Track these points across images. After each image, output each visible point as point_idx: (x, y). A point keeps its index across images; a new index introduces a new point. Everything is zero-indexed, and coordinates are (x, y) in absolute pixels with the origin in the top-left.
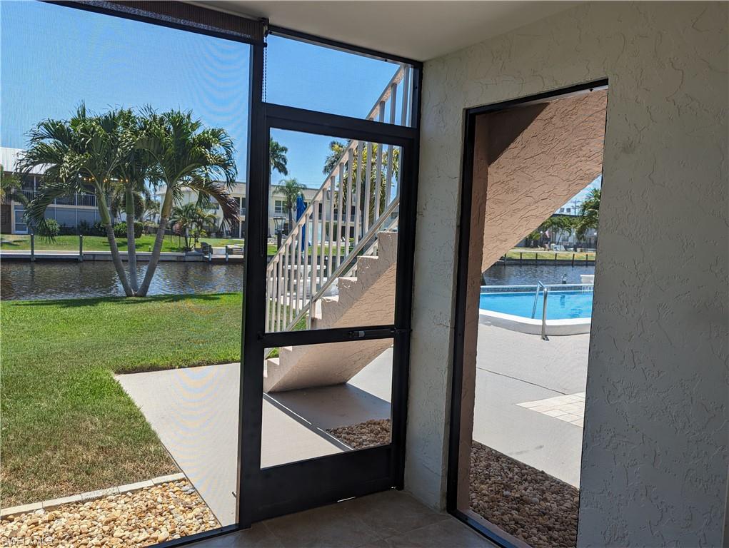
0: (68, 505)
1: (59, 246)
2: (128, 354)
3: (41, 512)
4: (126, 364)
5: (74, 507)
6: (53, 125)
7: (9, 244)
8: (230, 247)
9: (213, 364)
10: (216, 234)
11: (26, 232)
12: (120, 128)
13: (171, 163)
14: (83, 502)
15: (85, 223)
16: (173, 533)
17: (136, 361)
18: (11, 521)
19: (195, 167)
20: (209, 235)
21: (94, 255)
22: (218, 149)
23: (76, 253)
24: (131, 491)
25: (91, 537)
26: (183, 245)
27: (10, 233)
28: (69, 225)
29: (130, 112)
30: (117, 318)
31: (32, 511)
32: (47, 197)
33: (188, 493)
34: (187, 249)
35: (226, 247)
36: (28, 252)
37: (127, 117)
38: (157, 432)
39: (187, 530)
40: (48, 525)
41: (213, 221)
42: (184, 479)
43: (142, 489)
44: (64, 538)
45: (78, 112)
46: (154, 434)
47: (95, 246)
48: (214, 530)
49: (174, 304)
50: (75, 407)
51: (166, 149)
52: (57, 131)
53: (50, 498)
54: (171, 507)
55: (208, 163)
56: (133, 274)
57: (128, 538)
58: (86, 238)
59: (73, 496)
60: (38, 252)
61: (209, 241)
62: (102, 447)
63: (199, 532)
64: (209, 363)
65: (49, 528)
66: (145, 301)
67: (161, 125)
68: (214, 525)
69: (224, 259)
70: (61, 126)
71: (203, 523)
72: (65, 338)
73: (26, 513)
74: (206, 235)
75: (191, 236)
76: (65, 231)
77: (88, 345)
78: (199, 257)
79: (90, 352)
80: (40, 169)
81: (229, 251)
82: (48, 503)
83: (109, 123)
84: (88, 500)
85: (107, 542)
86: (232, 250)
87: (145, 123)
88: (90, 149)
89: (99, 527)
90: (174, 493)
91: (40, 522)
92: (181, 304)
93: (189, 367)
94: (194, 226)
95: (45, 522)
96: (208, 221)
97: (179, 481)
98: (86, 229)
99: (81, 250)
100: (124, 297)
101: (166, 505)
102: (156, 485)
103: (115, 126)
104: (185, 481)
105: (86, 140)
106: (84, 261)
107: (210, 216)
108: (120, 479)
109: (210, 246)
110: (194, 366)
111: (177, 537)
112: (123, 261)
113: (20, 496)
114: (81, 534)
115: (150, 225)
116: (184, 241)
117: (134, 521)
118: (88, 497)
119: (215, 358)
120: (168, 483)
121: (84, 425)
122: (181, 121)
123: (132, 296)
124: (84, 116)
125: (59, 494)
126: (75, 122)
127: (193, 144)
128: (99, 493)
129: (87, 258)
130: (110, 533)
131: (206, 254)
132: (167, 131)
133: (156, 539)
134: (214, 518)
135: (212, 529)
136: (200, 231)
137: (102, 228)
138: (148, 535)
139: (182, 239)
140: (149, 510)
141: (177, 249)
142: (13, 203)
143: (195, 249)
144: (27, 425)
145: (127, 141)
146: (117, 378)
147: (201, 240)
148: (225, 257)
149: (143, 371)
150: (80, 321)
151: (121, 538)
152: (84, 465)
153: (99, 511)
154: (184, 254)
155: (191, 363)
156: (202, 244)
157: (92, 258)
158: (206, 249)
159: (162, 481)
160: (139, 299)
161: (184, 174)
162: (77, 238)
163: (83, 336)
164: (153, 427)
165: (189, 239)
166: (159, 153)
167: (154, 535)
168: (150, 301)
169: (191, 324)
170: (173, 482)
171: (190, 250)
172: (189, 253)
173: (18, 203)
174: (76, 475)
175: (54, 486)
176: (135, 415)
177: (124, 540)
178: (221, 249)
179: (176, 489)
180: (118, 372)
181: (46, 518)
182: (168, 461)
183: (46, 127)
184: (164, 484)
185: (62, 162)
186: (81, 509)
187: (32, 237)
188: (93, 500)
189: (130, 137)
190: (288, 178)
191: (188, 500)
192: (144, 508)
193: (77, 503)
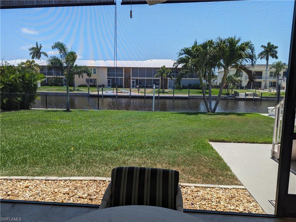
0: (202, 187)
1: (182, 93)
2: (213, 135)
3: (193, 187)
4: (213, 138)
5: (204, 189)
6: (186, 49)
7: (166, 92)
8: (247, 93)
9: (248, 143)
10: (241, 88)
11: (172, 88)
12: (208, 48)
13: (227, 59)
14: (207, 188)
15: (190, 84)
16: (245, 210)
17: (217, 137)
18: (184, 188)
19: (237, 60)
20: (237, 88)
21: (193, 96)
22: (248, 51)
23: (187, 95)
24: (224, 188)
25: (212, 202)
26: (227, 92)
27: (167, 89)
28: (185, 85)
29: (212, 40)
30: (206, 120)
31: (191, 186)
32: (182, 76)
33: (248, 195)
34: (228, 94)
35: (245, 93)
36: (172, 95)
37: (211, 43)
38: (230, 167)
39: (251, 211)
40: (196, 193)
41: (240, 82)
42: (245, 189)
43: (228, 189)
44: (203, 199)
45: (194, 43)
46: (229, 168)
47: (194, 93)
48: (262, 214)
49: (227, 116)
50: (198, 152)
51: (226, 53)
52: (187, 51)
53: (195, 183)
54: (242, 199)
55: (242, 58)
56: (210, 104)
57: (227, 206)
58: (191, 90)
59: (203, 185)
60: (175, 95)
61: (238, 91)
62: (211, 169)
63: (256, 213)
64: (246, 142)
65: (197, 194)
66: (215, 114)
67: (224, 44)
68: (262, 212)
69: (245, 98)
70: (189, 49)
71: (257, 210)
72: (190, 126)
73: (189, 186)
74: (236, 88)
75: (230, 89)
76: (184, 88)
77: (198, 129)
78: (233, 97)
79: (199, 132)
80: (180, 66)
81: (246, 95)
82: (195, 185)
83: (204, 46)
84: (209, 187)
85: (219, 206)
86: (248, 94)
87: (218, 44)
88: (198, 56)
89: (214, 199)
90: (242, 193)
91: (194, 191)
92: (229, 116)
93: (237, 142)
94: (231, 84)
95: (195, 191)
96: (238, 82)
97: (243, 189)
98: (190, 87)
99: (189, 94)
100: (207, 113)
101: (240, 198)
102: (234, 188)
103: (207, 47)
104: (245, 190)
105: (197, 53)
106: (190, 98)
107: (239, 80)
108: (219, 182)
109: (238, 93)
110: (239, 142)
111: (247, 212)
112: (207, 99)
113: (186, 180)
114: (208, 199)
115: (213, 85)
116: (227, 91)
117: (227, 200)
118: (208, 186)
119: (248, 141)
120: (238, 189)
121: (202, 159)
122: (232, 41)
123: (209, 112)
124: (196, 44)
125: (198, 182)
126: (193, 47)
127: (237, 50)
128: (213, 186)
129: (191, 97)
130: (219, 202)
131: (236, 96)
132: (227, 46)
133: (238, 210)
134: (262, 209)
135: (261, 213)
136: (234, 87)
137: (196, 86)
138: (234, 208)
139: (226, 90)
140: (232, 198)
141: (224, 94)
142: (168, 78)
143: (232, 94)
144: (184, 155)
145: (211, 52)
146: (211, 143)
147: (234, 90)
148: (244, 97)
149: (219, 142)
150: (193, 121)
151: (224, 205)
152: (205, 173)
153: (213, 192)
154: (227, 96)
155: (238, 141)
156: (235, 92)
157: (192, 97)
158: (236, 94)
159: (236, 188)
160: (213, 113)
161: (232, 63)
162: (188, 90)
163: (195, 126)
164: (228, 165)
165: (229, 90)
166: (223, 55)
167: (237, 208)
168: (217, 114)
169: (236, 125)
170: (240, 189)
171: (229, 94)
172: (229, 95)
173: (170, 78)
174: (203, 177)
175: (196, 179)
176: (220, 159)
177: (225, 207)
178: (243, 94)
179: (242, 192)
180: (210, 141)
181: (196, 190)
182: (236, 179)
183: (184, 50)
184: (237, 189)
185: (188, 62)
186: (207, 190)
187: (174, 90)
188: (210, 188)
189: (212, 50)
190: (277, 61)
191: (248, 198)
192: (231, 197)
193: (205, 187)
